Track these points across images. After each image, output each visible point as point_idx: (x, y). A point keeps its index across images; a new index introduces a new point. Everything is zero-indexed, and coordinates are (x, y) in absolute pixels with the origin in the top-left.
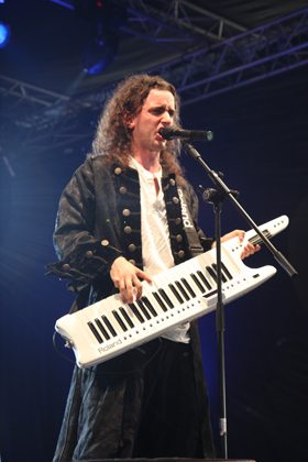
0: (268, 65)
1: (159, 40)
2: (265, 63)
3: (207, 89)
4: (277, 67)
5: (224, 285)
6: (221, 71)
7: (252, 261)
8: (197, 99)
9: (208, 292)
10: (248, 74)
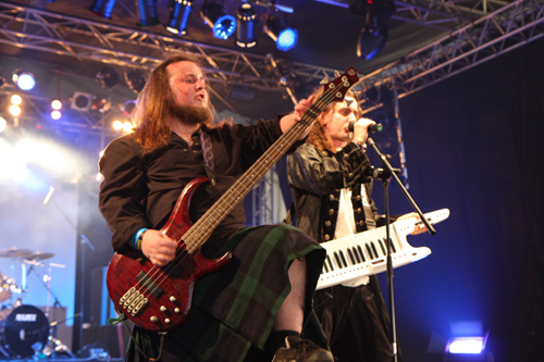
0: (527, 33)
1: (427, 23)
2: (524, 32)
3: (474, 59)
4: (535, 34)
5: (392, 255)
6: (485, 41)
7: (414, 240)
8: (468, 67)
9: (375, 260)
10: (509, 42)
